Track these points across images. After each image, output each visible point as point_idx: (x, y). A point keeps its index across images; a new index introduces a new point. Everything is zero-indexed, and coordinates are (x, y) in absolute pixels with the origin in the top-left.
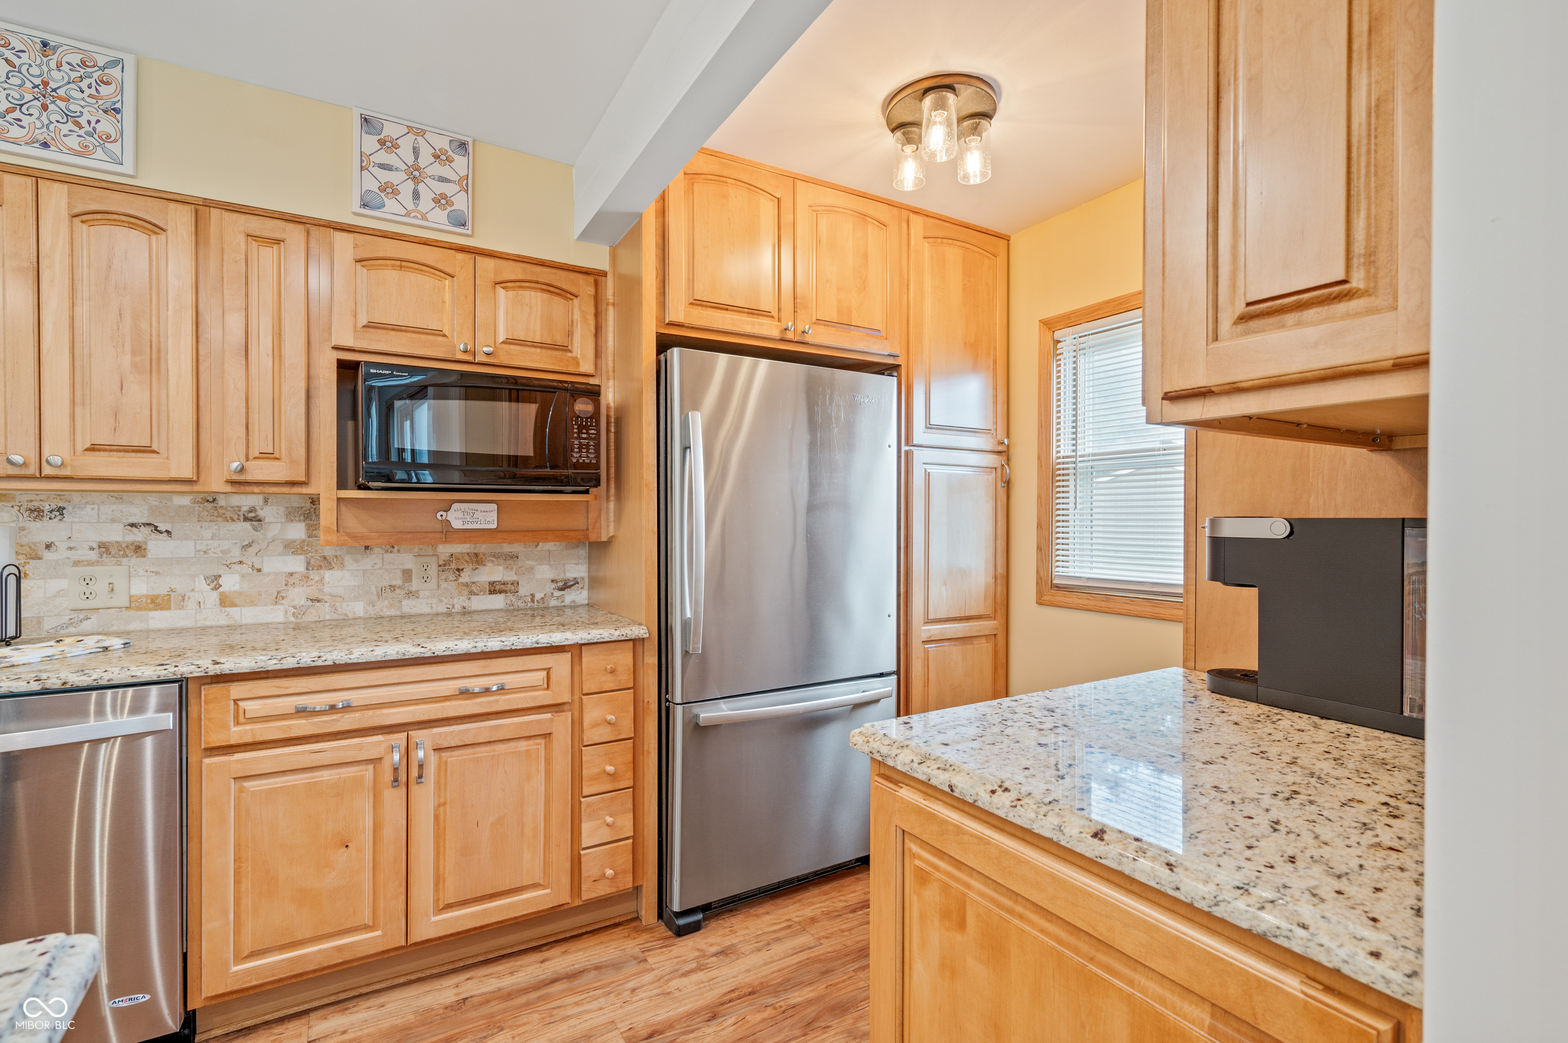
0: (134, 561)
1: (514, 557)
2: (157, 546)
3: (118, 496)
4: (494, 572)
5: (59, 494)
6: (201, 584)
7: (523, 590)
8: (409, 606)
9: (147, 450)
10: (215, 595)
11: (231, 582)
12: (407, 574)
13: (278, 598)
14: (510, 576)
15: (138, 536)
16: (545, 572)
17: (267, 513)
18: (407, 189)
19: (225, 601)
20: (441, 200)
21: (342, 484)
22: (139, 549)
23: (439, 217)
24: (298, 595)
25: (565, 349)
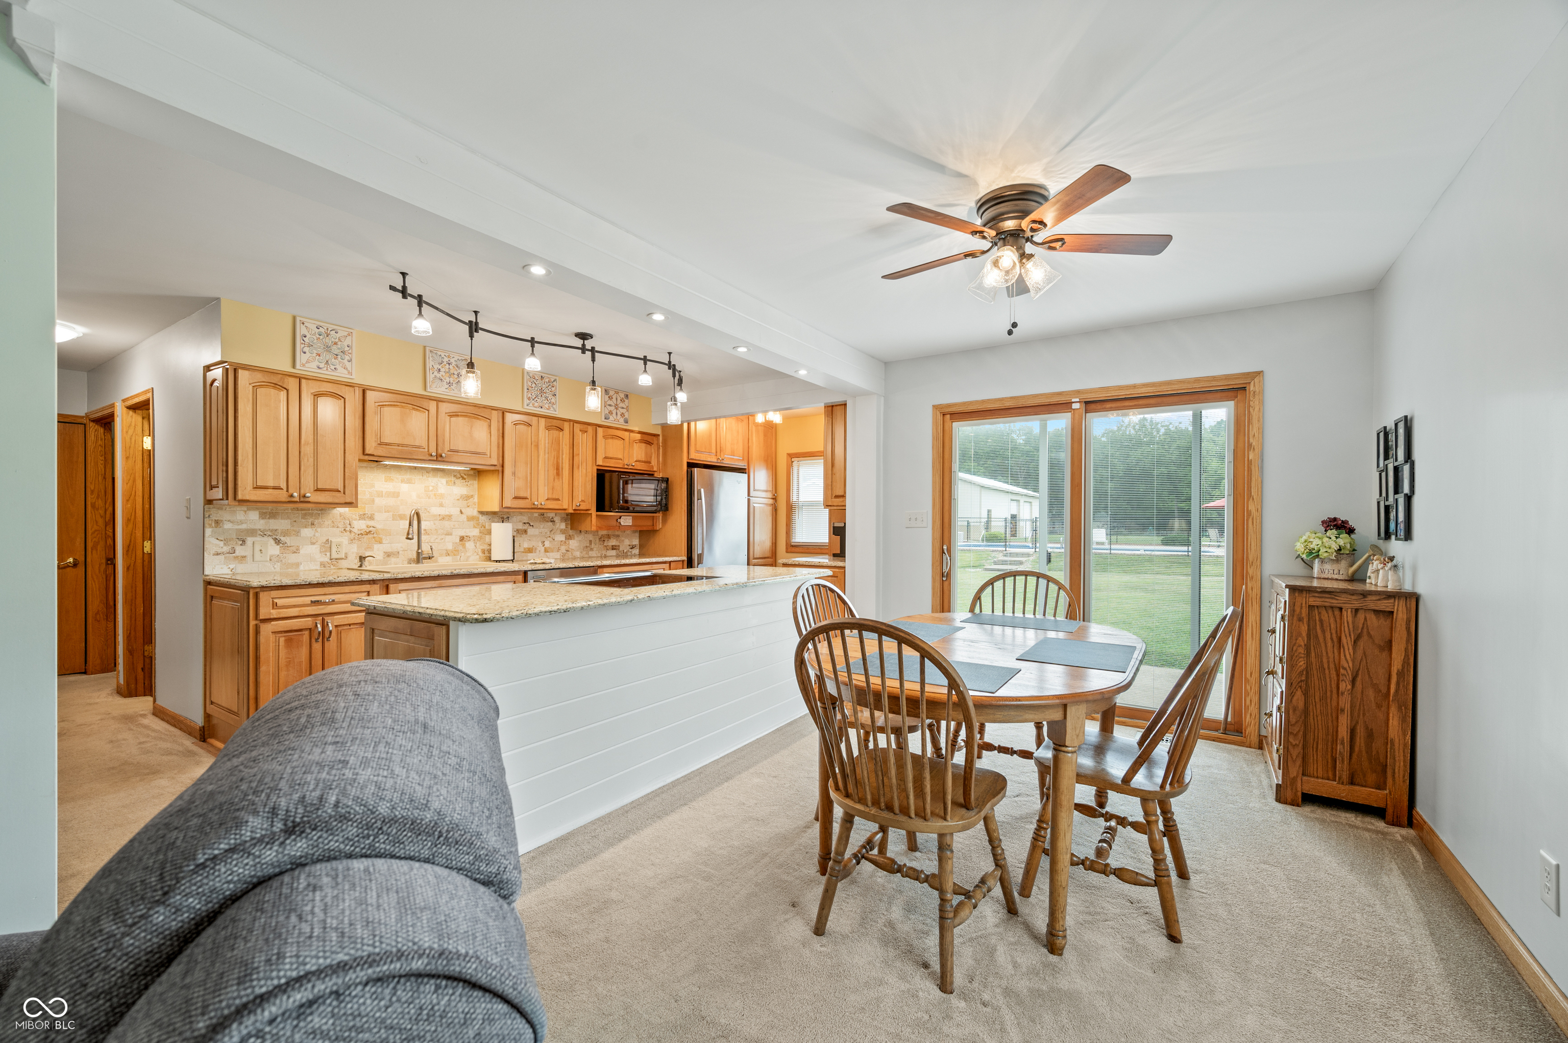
0: (524, 536)
1: (618, 536)
2: (531, 531)
3: (521, 513)
4: (613, 542)
5: (508, 513)
6: (540, 545)
7: (621, 549)
8: (592, 554)
9: (558, 500)
10: (543, 549)
11: (547, 544)
12: (591, 541)
13: (559, 550)
14: (617, 544)
15: (526, 527)
16: (627, 542)
17: (557, 519)
18: (614, 412)
19: (546, 551)
20: (622, 415)
21: (598, 510)
22: (525, 531)
23: (622, 420)
24: (563, 549)
25: (650, 463)
